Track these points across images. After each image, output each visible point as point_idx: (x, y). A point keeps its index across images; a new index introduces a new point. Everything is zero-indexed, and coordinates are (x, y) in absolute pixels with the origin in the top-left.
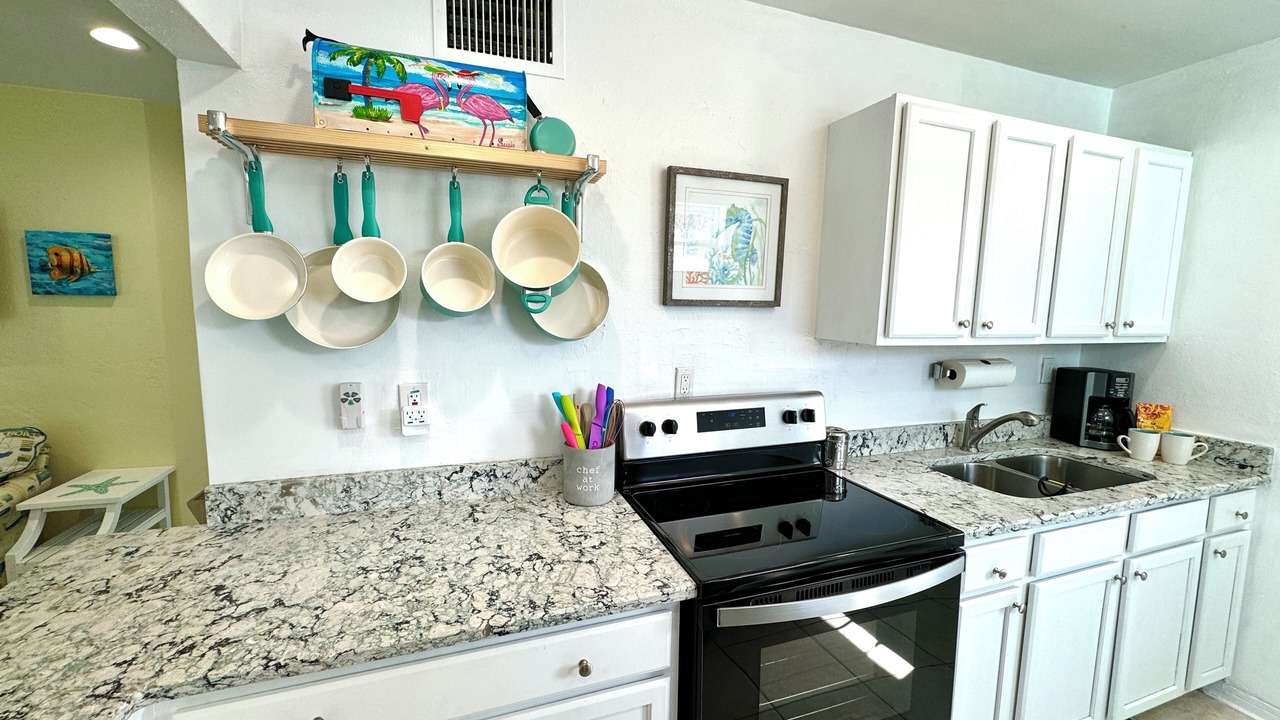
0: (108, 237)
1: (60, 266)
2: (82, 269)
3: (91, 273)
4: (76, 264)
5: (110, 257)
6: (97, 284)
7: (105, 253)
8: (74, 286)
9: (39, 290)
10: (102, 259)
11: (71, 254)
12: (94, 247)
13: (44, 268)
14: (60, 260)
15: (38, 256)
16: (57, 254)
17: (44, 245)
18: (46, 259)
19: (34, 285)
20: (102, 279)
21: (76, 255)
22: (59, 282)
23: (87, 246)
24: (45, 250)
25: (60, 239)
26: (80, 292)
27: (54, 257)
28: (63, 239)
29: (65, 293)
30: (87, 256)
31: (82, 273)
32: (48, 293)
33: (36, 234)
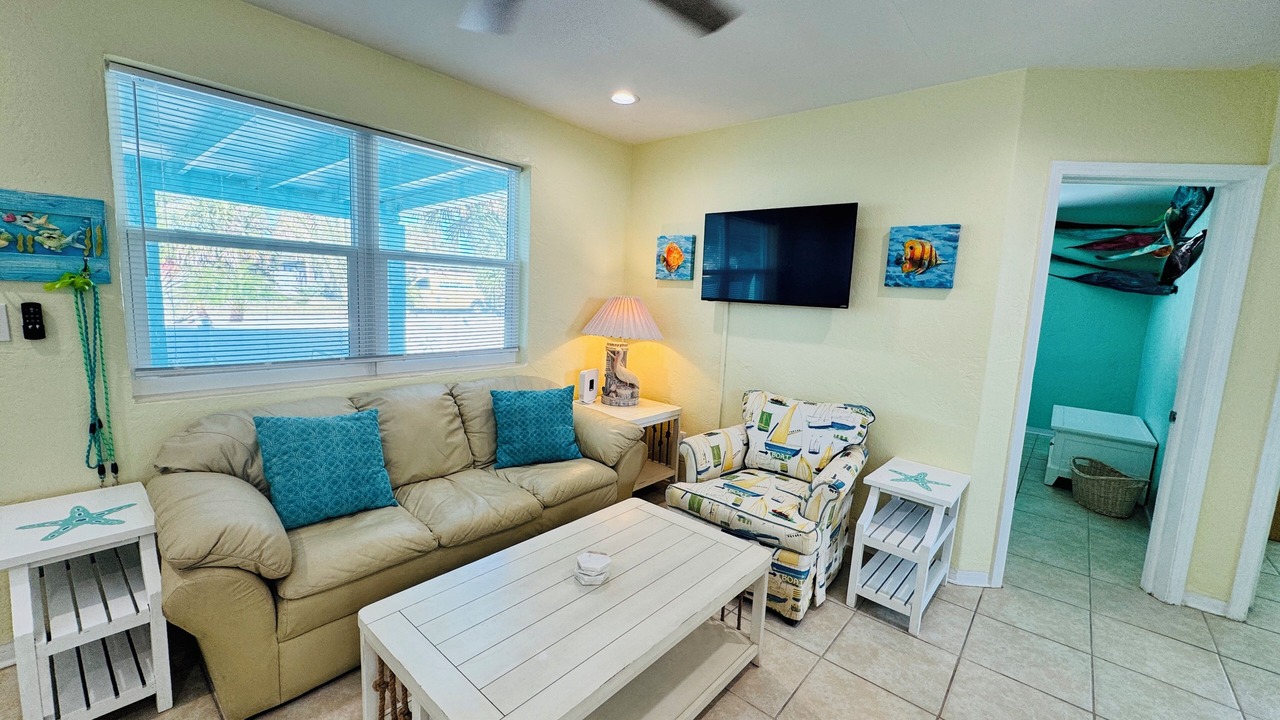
0: (958, 227)
1: (911, 259)
2: (930, 261)
3: (937, 265)
4: (926, 256)
5: (955, 248)
6: (939, 276)
7: (951, 243)
8: (919, 278)
9: (891, 282)
10: (950, 250)
11: (923, 247)
12: (945, 239)
13: (898, 262)
14: (913, 254)
15: (896, 251)
16: (911, 248)
17: (903, 239)
18: (902, 253)
19: (888, 277)
20: (945, 271)
21: (928, 247)
22: (907, 276)
23: (939, 238)
24: (903, 244)
25: (918, 232)
26: (922, 285)
27: (908, 251)
28: (919, 232)
29: (910, 285)
30: (937, 249)
31: (929, 264)
32: (897, 285)
33: (899, 230)
